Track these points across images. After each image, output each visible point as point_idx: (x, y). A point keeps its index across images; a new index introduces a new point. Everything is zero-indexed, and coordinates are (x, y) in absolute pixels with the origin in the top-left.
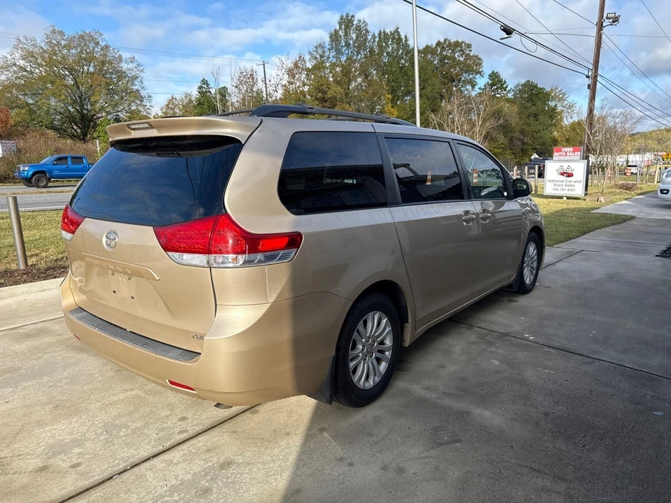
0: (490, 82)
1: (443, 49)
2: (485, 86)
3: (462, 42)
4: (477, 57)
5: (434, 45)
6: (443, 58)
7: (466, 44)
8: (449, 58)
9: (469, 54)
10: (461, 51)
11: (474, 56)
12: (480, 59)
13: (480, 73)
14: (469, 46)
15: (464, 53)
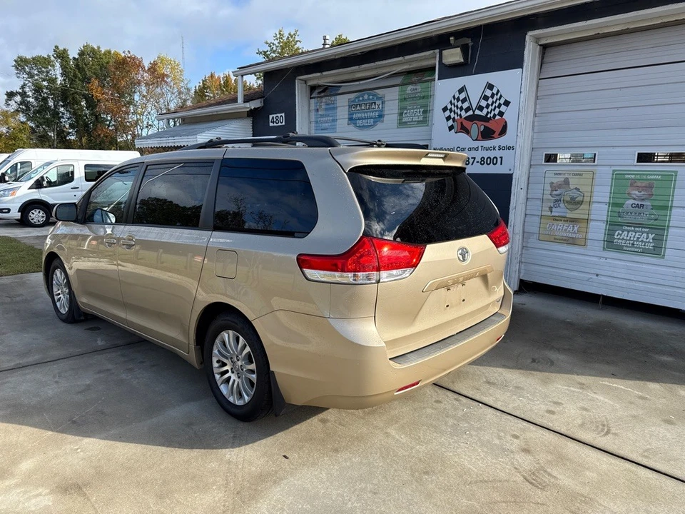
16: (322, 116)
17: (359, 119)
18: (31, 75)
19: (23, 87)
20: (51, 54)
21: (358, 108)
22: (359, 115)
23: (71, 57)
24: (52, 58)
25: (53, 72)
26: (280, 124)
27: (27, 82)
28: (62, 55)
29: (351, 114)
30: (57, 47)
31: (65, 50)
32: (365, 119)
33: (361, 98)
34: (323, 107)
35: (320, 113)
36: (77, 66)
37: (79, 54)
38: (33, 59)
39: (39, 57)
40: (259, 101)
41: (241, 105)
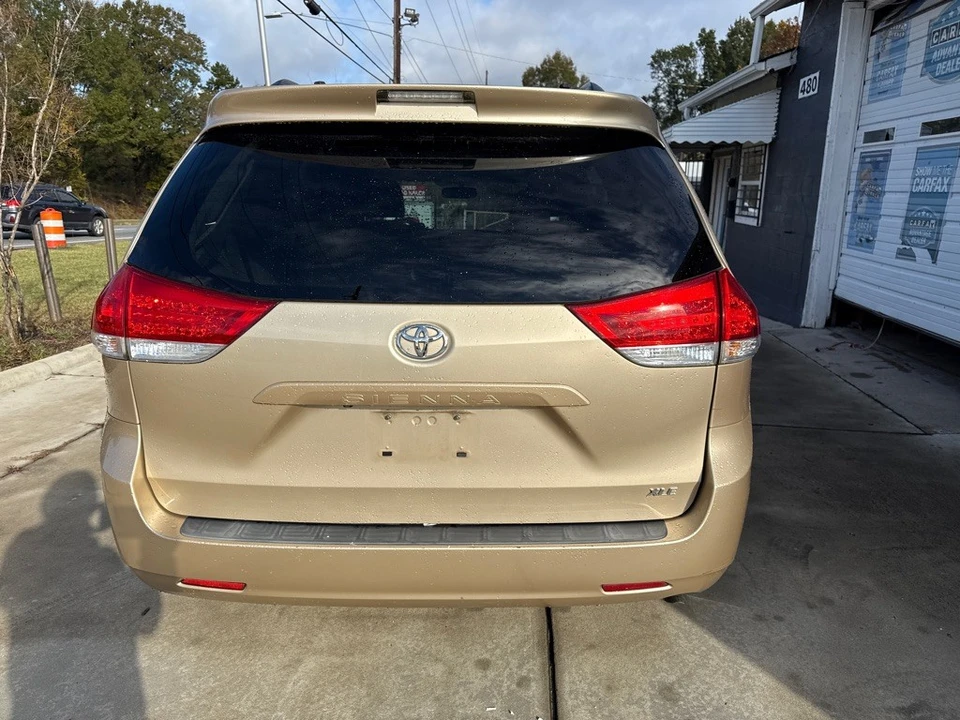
0: (215, 79)
1: (136, 14)
2: (208, 83)
3: (169, 10)
4: (194, 36)
5: (120, 6)
6: (137, 30)
7: (174, 13)
8: (150, 32)
9: (181, 31)
10: (167, 22)
11: (190, 35)
12: (199, 41)
13: (203, 63)
14: (180, 18)
15: (173, 26)
16: (884, 65)
17: (941, 61)
18: (667, 73)
19: (656, 90)
20: (694, 42)
21: (944, 37)
22: (943, 52)
23: (717, 41)
24: (696, 46)
25: (692, 65)
26: (812, 93)
27: (661, 83)
28: (707, 39)
29: (929, 52)
30: (703, 30)
31: (711, 31)
32: (952, 58)
33: (951, 14)
34: (888, 47)
35: (881, 60)
36: (723, 52)
37: (729, 36)
38: (673, 51)
39: (680, 47)
40: (788, 55)
41: (755, 68)
